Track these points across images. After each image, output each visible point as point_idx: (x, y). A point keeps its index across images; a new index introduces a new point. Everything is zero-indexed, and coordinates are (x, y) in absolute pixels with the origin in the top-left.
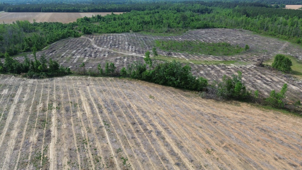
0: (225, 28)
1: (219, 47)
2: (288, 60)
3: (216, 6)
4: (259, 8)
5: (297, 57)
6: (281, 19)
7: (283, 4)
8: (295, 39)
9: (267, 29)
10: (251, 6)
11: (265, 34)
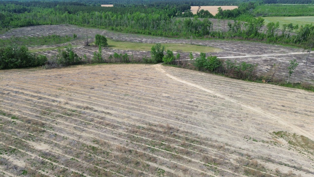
0: (51, 24)
1: (50, 39)
2: (103, 37)
3: (34, 6)
4: (78, 7)
5: (112, 38)
6: (97, 13)
7: (99, 4)
8: (110, 28)
9: (89, 23)
10: (71, 5)
11: (88, 27)
